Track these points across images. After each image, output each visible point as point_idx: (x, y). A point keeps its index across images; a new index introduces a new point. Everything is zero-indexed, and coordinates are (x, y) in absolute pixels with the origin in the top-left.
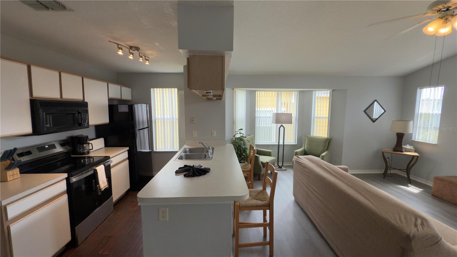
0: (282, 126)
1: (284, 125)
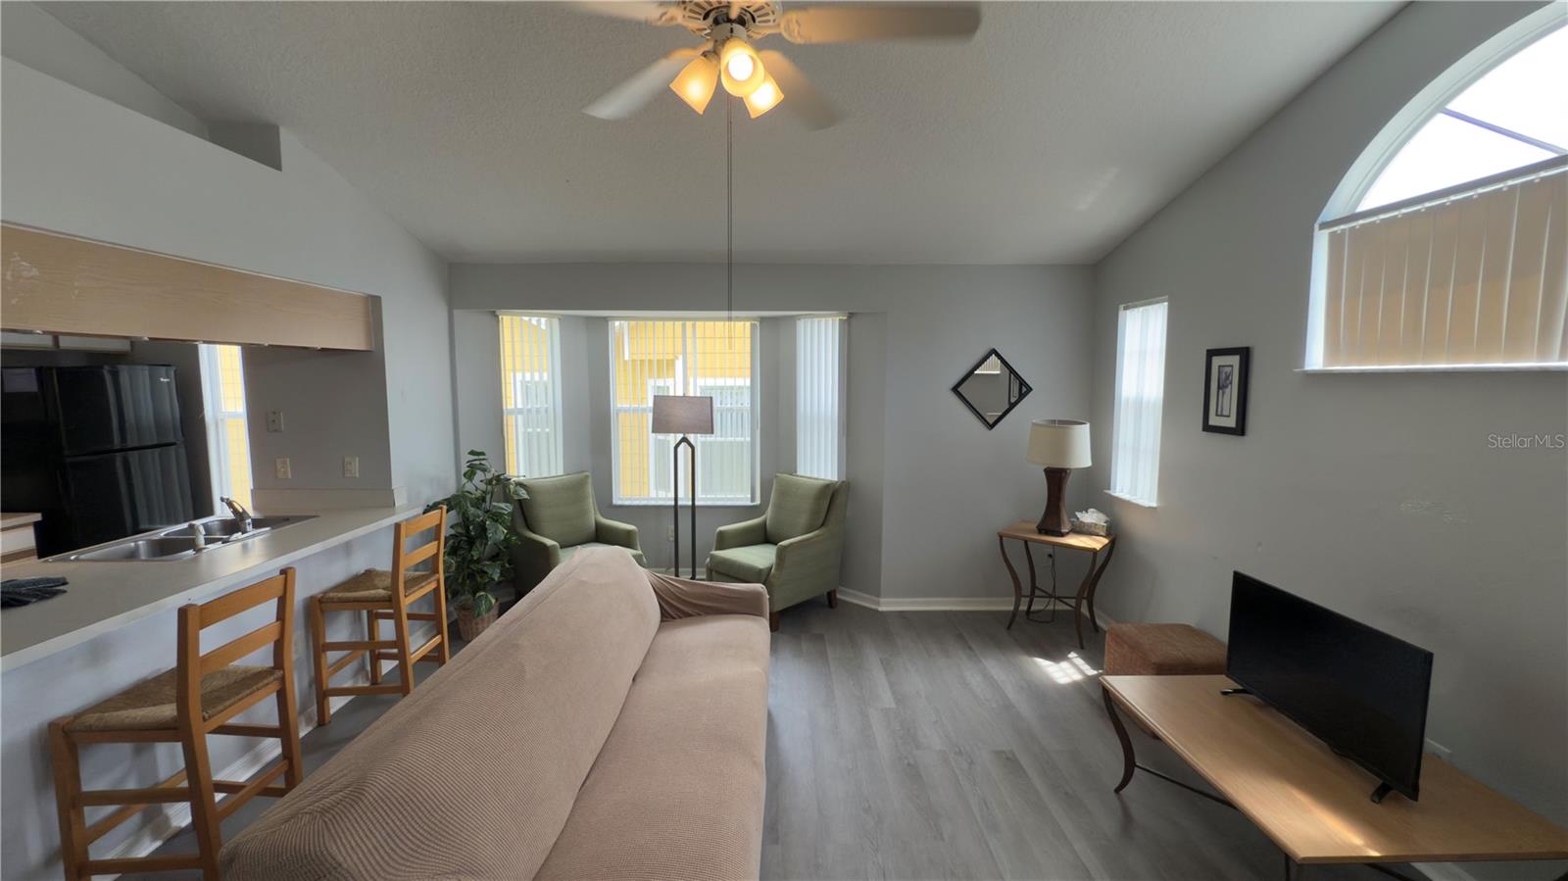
0: (684, 440)
1: (691, 437)
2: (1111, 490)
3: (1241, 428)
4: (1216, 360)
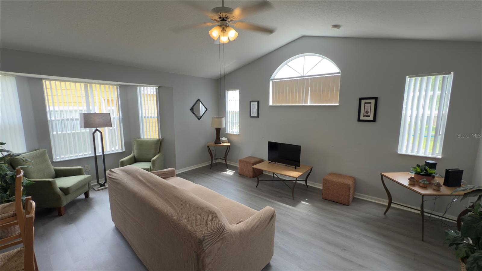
0: (97, 130)
2: (226, 133)
3: (258, 116)
4: (252, 103)
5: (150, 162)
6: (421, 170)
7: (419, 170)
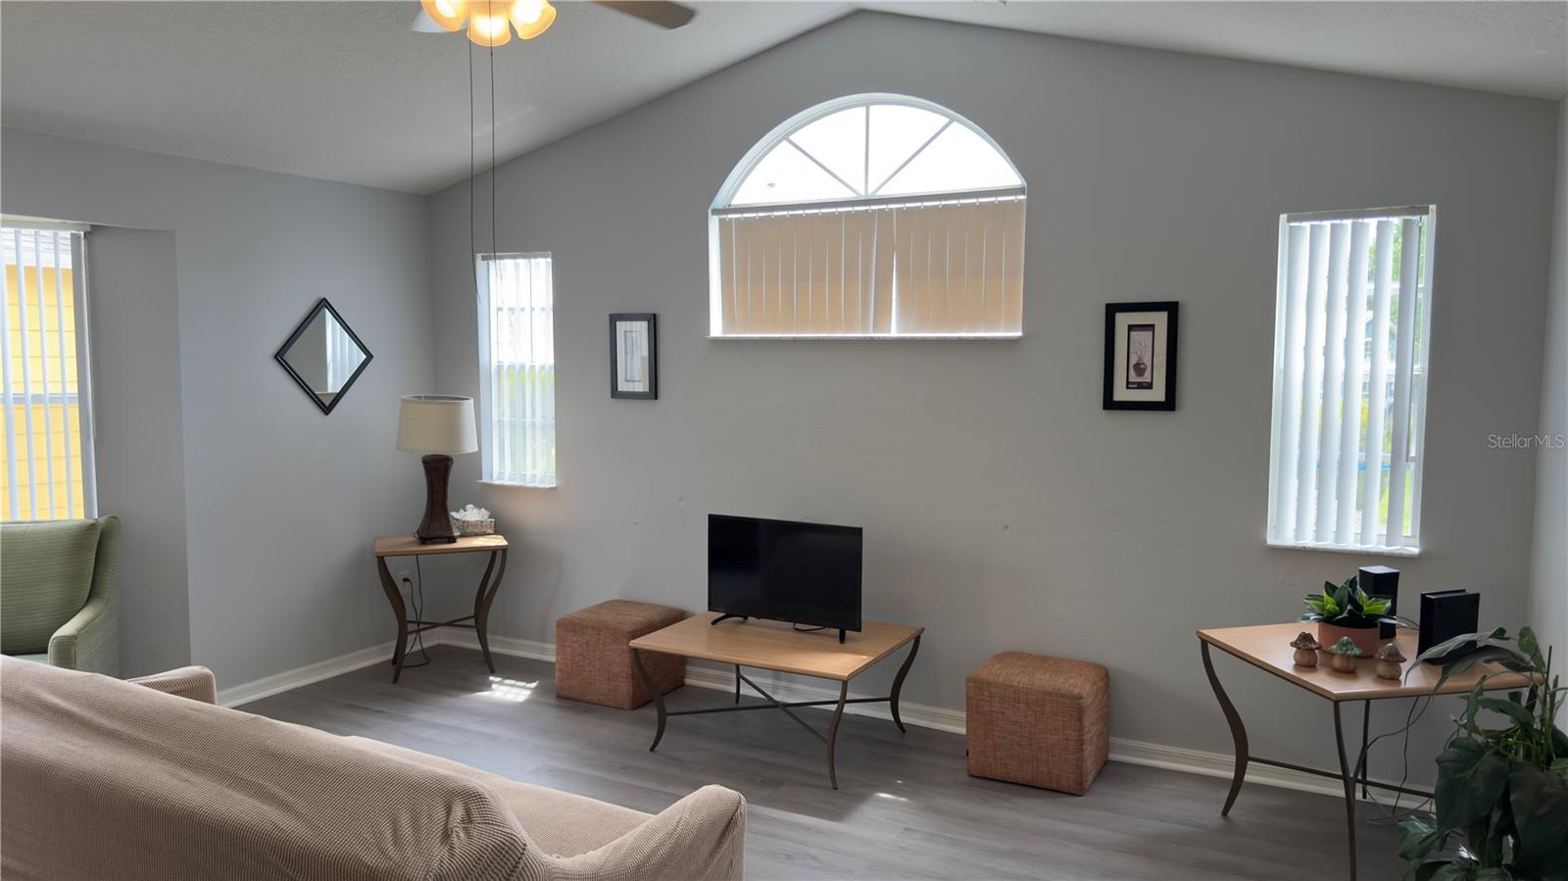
2: (485, 480)
3: (654, 392)
4: (621, 326)
5: (46, 652)
6: (1340, 604)
7: (1330, 604)
